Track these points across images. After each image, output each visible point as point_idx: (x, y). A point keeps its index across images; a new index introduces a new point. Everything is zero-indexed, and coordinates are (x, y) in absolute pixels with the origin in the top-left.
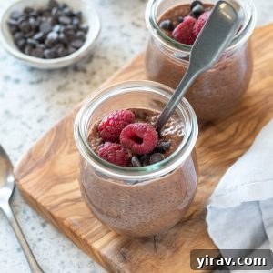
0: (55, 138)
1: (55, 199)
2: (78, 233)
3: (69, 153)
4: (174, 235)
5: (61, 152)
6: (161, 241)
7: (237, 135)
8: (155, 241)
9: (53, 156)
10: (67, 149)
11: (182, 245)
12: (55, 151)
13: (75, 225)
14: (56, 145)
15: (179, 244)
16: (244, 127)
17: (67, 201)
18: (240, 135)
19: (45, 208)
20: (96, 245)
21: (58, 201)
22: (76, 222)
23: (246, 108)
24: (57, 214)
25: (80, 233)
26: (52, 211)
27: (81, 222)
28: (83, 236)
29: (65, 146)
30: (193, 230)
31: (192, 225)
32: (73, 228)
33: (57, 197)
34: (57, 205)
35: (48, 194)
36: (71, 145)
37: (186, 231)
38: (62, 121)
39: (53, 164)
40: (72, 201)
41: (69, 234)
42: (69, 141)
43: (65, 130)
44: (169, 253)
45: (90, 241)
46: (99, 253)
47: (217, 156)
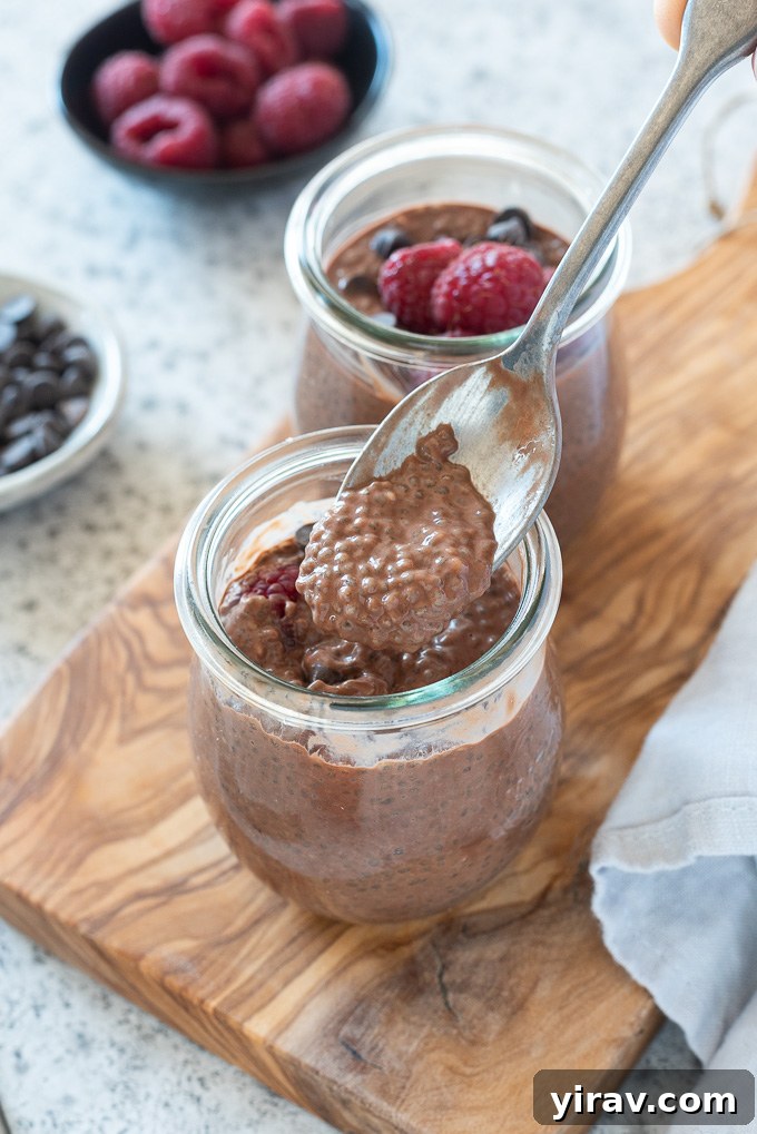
0: (71, 697)
1: (99, 897)
2: (195, 994)
3: (123, 740)
4: (502, 960)
5: (97, 743)
6: (463, 987)
7: (643, 621)
8: (444, 990)
9: (71, 759)
10: (114, 729)
11: (533, 989)
12: (76, 743)
13: (177, 971)
14: (75, 723)
15: (522, 990)
16: (661, 594)
17: (140, 895)
18: (652, 620)
19: (72, 928)
20: (258, 1027)
21: (110, 901)
22: (182, 962)
23: (656, 534)
24: (113, 942)
25: (201, 994)
26: (98, 936)
27: (196, 958)
28: (212, 1004)
29: (108, 719)
30: (557, 939)
31: (553, 920)
32: (176, 982)
33: (105, 887)
34: (111, 914)
35: (77, 881)
36: (124, 718)
37: (535, 943)
38: (85, 642)
39: (76, 782)
40: (155, 893)
41: (164, 1004)
42: (118, 701)
43: (99, 669)
44: (495, 1021)
45: (235, 1017)
46: (270, 1050)
47: (593, 693)
